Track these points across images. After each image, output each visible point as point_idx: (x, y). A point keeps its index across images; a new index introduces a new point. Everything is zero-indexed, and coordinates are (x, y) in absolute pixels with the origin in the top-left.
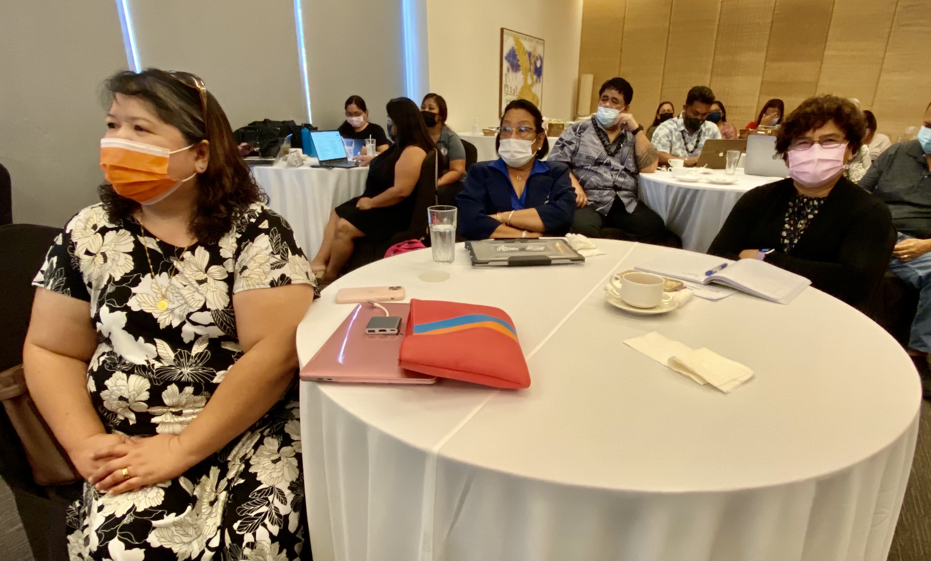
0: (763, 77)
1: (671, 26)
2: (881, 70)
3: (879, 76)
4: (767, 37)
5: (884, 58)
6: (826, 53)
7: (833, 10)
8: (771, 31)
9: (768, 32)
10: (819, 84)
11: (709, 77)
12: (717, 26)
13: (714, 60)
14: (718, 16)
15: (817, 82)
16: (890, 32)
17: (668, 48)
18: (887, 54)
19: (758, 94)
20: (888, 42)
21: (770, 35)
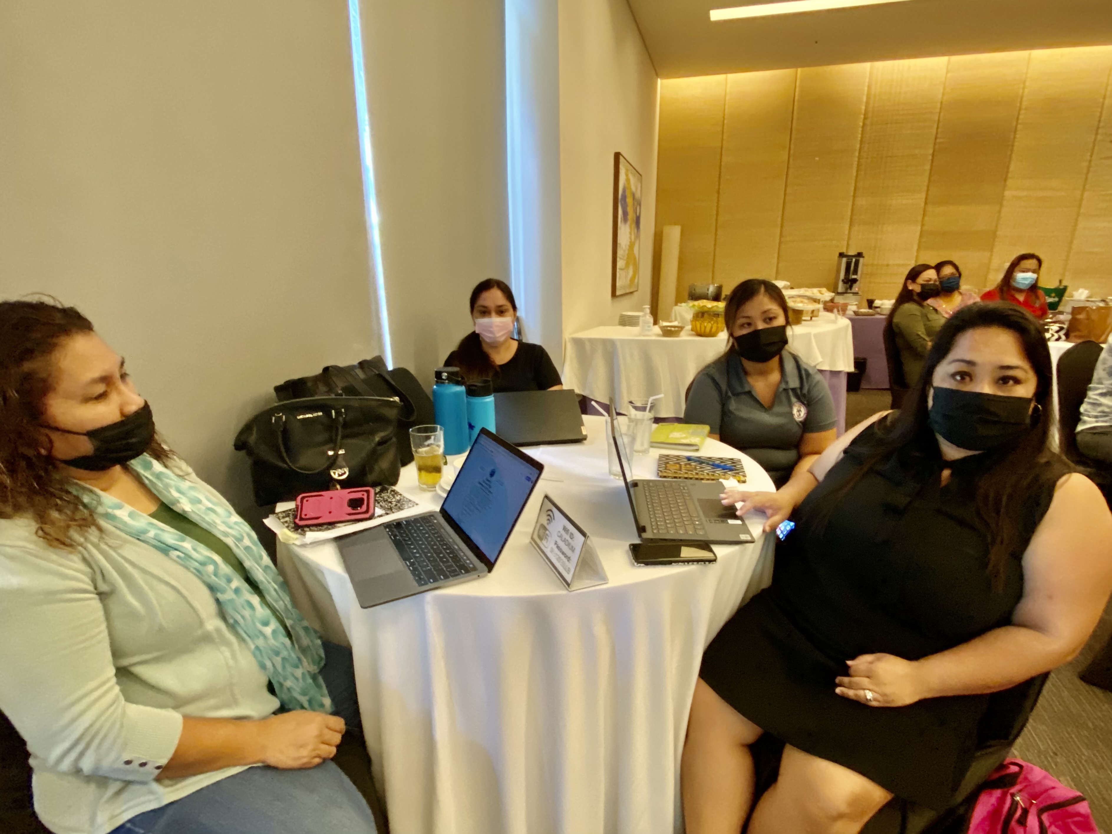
0: (923, 225)
1: (791, 159)
2: (1078, 215)
3: (1076, 224)
4: (927, 173)
5: (1082, 199)
6: (1007, 193)
7: (1014, 138)
8: (932, 166)
9: (928, 167)
10: (998, 233)
11: (847, 227)
12: (857, 159)
13: (853, 205)
14: (858, 146)
15: (994, 233)
16: (1089, 167)
17: (788, 189)
18: (1086, 194)
19: (915, 247)
20: (1086, 179)
21: (931, 170)
